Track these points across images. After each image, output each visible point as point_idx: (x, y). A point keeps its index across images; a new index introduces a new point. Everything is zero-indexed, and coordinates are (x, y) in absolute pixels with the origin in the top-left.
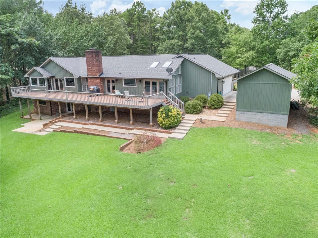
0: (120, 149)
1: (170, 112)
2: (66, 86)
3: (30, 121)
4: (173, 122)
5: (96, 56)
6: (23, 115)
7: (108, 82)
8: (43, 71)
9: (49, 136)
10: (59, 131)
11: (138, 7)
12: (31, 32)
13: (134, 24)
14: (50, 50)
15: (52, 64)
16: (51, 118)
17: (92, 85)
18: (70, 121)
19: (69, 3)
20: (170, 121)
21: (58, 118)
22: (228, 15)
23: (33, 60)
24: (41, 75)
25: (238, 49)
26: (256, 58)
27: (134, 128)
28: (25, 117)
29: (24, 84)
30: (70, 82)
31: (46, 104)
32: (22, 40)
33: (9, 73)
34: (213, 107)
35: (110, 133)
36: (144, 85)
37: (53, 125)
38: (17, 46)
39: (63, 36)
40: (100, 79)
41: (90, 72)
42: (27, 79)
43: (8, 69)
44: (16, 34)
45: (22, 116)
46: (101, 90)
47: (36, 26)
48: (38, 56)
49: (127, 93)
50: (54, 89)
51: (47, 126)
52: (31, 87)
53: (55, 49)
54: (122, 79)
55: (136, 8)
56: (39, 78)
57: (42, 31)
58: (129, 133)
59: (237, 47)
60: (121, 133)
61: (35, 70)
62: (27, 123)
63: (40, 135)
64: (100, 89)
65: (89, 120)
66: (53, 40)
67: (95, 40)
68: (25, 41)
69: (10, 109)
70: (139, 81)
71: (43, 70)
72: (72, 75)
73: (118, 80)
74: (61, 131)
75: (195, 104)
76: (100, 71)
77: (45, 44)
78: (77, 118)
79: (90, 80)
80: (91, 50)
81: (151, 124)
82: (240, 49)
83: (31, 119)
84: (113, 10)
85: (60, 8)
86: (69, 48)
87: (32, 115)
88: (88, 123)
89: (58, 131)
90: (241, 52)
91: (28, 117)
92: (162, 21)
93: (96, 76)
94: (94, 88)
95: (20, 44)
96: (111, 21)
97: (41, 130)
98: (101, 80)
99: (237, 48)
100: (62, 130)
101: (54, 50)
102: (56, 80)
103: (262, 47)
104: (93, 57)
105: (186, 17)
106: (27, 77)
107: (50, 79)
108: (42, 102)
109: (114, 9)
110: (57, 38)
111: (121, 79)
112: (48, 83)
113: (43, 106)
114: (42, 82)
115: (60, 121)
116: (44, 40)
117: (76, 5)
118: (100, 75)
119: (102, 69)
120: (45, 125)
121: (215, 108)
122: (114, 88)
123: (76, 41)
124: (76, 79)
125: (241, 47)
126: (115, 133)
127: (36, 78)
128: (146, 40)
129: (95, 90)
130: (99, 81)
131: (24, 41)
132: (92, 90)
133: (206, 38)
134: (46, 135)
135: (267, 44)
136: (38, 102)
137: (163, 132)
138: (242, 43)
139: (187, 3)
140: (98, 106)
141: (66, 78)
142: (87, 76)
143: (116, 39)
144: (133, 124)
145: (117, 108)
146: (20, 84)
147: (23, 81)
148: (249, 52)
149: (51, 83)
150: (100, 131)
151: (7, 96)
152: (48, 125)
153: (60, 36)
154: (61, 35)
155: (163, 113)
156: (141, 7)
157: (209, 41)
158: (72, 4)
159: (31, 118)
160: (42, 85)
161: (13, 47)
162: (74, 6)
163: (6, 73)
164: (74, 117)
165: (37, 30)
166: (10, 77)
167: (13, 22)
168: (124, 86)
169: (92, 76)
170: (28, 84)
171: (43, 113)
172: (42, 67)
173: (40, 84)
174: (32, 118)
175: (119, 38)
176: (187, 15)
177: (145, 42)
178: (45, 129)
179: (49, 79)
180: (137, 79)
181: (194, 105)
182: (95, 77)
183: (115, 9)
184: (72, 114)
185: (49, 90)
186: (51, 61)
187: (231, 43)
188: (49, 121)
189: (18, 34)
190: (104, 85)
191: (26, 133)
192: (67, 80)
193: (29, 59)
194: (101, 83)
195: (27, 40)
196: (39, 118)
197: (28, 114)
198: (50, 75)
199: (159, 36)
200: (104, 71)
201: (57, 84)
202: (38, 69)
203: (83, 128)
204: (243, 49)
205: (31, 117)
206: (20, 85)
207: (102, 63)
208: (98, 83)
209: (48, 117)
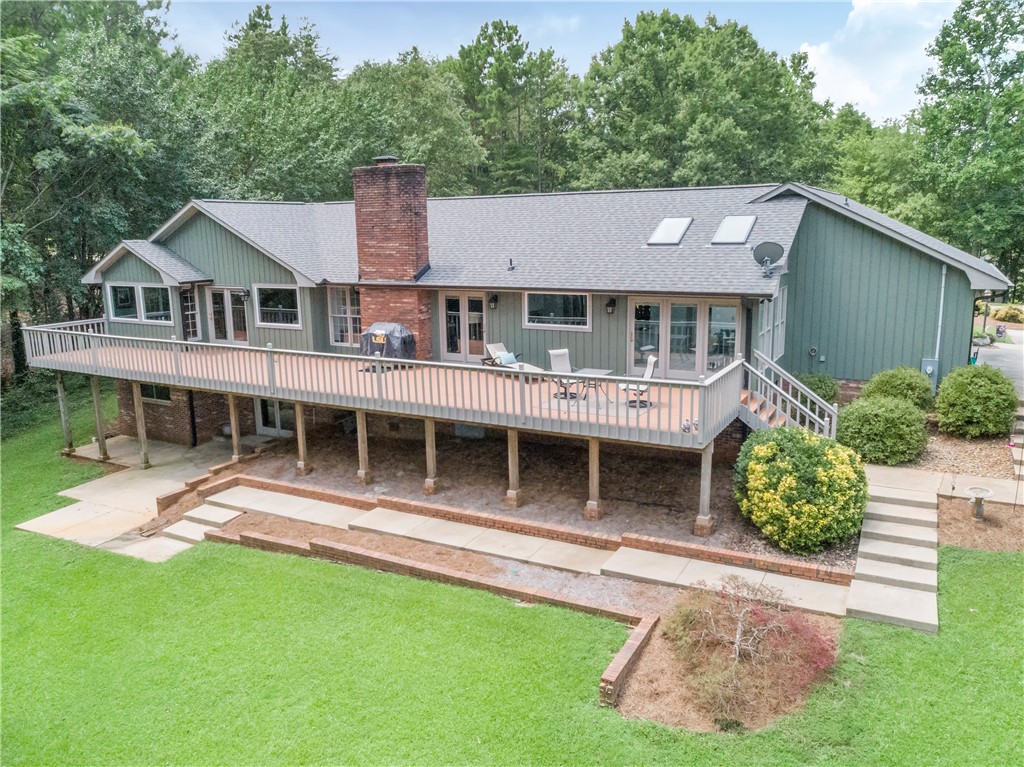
0: (605, 694)
1: (819, 462)
2: (259, 323)
3: (101, 475)
4: (842, 518)
5: (402, 189)
6: (71, 445)
7: (453, 305)
8: (162, 260)
9: (188, 568)
10: (236, 542)
11: (500, 40)
12: (118, 104)
13: (487, 97)
14: (192, 175)
15: (201, 225)
16: (190, 460)
17: (378, 318)
18: (283, 483)
19: (260, 16)
20: (825, 516)
21: (227, 468)
22: (806, 72)
23: (120, 217)
24: (155, 273)
25: (865, 189)
26: (937, 219)
27: (615, 538)
28: (81, 451)
29: (85, 313)
30: (280, 303)
31: (169, 399)
32: (81, 131)
33: (22, 268)
34: (974, 430)
35: (497, 562)
36: (632, 322)
37: (204, 502)
38: (60, 155)
39: (239, 125)
40: (419, 295)
41: (373, 264)
42: (97, 292)
43: (16, 249)
44: (55, 110)
45: (67, 449)
46: (422, 340)
47: (139, 81)
48: (144, 201)
49: (560, 360)
50: (206, 338)
51: (174, 508)
52: (109, 323)
53: (209, 174)
54: (520, 296)
55: (491, 41)
56: (145, 289)
57: (163, 104)
58: (603, 572)
59: (864, 179)
60: (561, 570)
61: (128, 255)
62: (89, 484)
63: (142, 563)
64: (417, 339)
65: (370, 481)
66: (203, 139)
67: (360, 143)
68: (94, 136)
69: (24, 409)
70: (606, 302)
71: (163, 253)
72: (289, 274)
73: (502, 301)
74: (246, 542)
75: (895, 415)
76: (419, 257)
77: (172, 153)
78: (311, 471)
79: (369, 295)
80: (381, 166)
81: (704, 519)
82: (876, 189)
83: (106, 464)
84: (407, 53)
85: (226, 36)
86: (261, 174)
87: (109, 442)
88: (368, 497)
89: (231, 542)
90: (880, 198)
91: (89, 450)
92: (587, 89)
93: (401, 278)
94: (393, 332)
95: (71, 150)
96: (414, 78)
97: (150, 531)
98: (420, 300)
99: (863, 184)
100: (252, 536)
101: (204, 180)
102: (218, 298)
103: (967, 179)
104: (387, 195)
105: (680, 71)
106: (93, 282)
107: (192, 291)
108: (156, 391)
109: (411, 49)
110: (216, 133)
111: (514, 294)
112: (184, 309)
113: (159, 406)
114: (157, 302)
115: (236, 483)
116: (170, 139)
117: (284, 23)
118: (417, 278)
119: (427, 248)
120: (166, 503)
121: (985, 437)
122: (476, 331)
123: (289, 144)
124: (308, 293)
125: (877, 181)
126: (526, 566)
127: (132, 289)
128: (526, 156)
129: (396, 344)
130: (410, 301)
131: (88, 133)
132: (380, 340)
133: (750, 147)
134: (176, 561)
135: (989, 168)
136: (137, 391)
137: (791, 572)
138: (878, 166)
139: (677, 23)
140: (423, 421)
141: (261, 291)
142: (354, 280)
143: (433, 143)
144: (602, 515)
145: (519, 432)
146: (71, 308)
147: (80, 300)
148: (910, 200)
149: (193, 308)
150: (444, 551)
151: (15, 356)
152: (181, 500)
153: (229, 127)
154: (233, 122)
155: (783, 472)
156: (510, 39)
157: (762, 160)
158: (270, 19)
159: (105, 459)
160: (156, 318)
161: (43, 160)
162: (276, 26)
163: (10, 266)
164: (301, 464)
165: (143, 97)
166: (24, 284)
167: (46, 68)
168: (527, 324)
169: (380, 282)
170: (99, 311)
171: (156, 436)
172: (157, 242)
173: (148, 310)
174: (108, 458)
175: (441, 142)
176: (683, 65)
177: (522, 161)
178: (169, 523)
179: (186, 294)
180: (597, 295)
181: (891, 423)
182: (393, 282)
183: (415, 49)
184: (290, 445)
185: (186, 339)
186: (198, 215)
187: (835, 168)
188: (187, 484)
189: (64, 111)
190: (432, 320)
191: (78, 547)
192: (267, 297)
193: (105, 208)
194: (421, 312)
195: (100, 133)
196: (138, 460)
197: (94, 439)
198: (193, 276)
199: (579, 141)
200: (435, 258)
201: (219, 315)
202: (143, 248)
203: (352, 528)
204: (887, 186)
205: (105, 454)
206: (71, 316)
207: (425, 225)
208: (404, 313)
209: (176, 454)
